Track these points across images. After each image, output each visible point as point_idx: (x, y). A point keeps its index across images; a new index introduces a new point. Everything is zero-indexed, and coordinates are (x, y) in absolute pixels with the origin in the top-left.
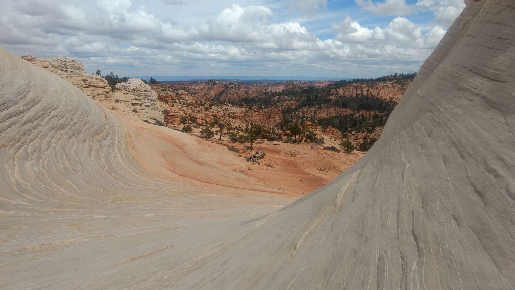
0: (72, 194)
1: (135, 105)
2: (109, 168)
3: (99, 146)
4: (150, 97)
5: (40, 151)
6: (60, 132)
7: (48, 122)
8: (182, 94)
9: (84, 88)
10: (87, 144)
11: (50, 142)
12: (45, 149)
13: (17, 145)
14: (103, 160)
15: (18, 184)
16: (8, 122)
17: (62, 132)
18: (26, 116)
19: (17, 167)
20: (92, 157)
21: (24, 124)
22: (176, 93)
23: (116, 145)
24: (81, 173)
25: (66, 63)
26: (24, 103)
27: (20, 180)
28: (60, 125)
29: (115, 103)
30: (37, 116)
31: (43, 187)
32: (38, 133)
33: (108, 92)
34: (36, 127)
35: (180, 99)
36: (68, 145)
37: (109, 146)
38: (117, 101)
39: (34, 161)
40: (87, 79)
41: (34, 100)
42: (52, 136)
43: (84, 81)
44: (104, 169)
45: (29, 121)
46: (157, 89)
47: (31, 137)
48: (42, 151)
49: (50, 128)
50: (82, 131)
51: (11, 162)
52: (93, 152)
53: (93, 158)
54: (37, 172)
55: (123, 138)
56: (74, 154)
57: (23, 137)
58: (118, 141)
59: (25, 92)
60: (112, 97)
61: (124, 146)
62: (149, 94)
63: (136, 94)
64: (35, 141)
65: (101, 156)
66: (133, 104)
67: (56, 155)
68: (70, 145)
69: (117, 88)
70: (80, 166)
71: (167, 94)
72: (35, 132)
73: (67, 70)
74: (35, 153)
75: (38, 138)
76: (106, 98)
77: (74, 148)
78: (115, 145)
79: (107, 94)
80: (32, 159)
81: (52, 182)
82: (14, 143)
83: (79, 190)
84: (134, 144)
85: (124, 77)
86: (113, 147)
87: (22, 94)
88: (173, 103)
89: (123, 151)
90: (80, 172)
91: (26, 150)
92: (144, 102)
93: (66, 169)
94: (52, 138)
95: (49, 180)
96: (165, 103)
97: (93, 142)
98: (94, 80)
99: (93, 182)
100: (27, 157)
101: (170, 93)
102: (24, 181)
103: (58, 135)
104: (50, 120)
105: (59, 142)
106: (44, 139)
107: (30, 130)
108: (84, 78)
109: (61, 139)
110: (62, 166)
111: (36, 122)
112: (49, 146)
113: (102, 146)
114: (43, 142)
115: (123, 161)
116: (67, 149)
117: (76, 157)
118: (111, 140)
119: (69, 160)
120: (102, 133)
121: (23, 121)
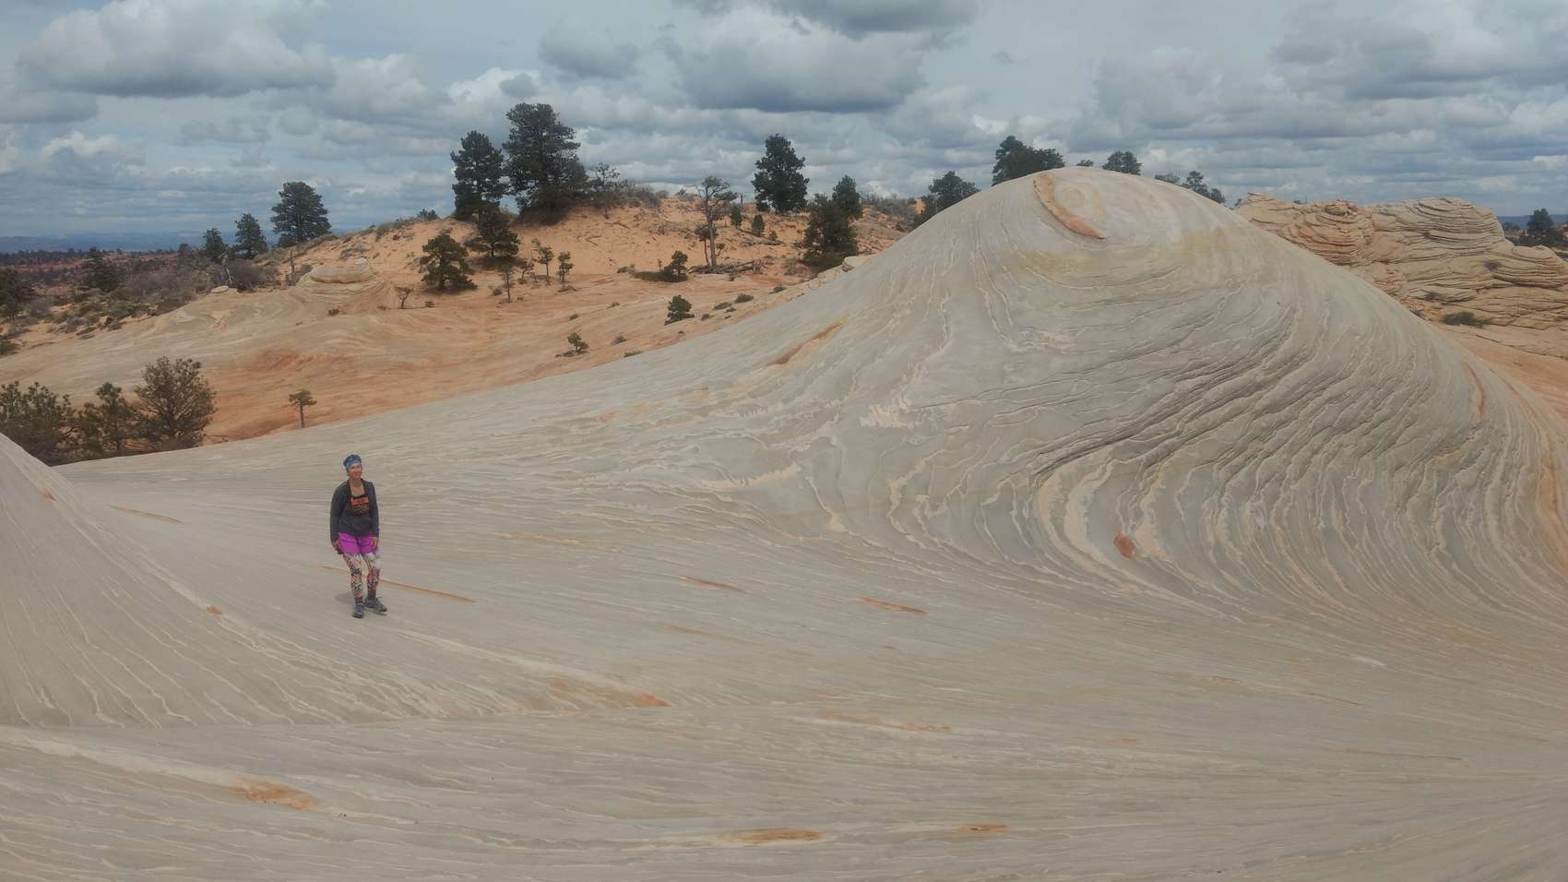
2: (1447, 548)
3: (1435, 486)
5: (1280, 481)
6: (1336, 440)
7: (1314, 412)
10: (1402, 476)
11: (1307, 462)
12: (1293, 477)
13: (1234, 462)
14: (1439, 525)
15: (1218, 546)
16: (1227, 409)
17: (1344, 438)
18: (1268, 396)
19: (1224, 511)
20: (1407, 513)
21: (1258, 415)
23: (1493, 489)
24: (1367, 550)
26: (1268, 365)
27: (1224, 539)
28: (1341, 420)
30: (1293, 396)
32: (1285, 438)
34: (1282, 423)
36: (1350, 474)
37: (1469, 489)
39: (1262, 501)
41: (1293, 356)
42: (1315, 448)
44: (1434, 550)
45: (1272, 408)
47: (1267, 446)
48: (1284, 483)
49: (1314, 428)
50: (1398, 441)
51: (1215, 497)
52: (1414, 499)
53: (1408, 515)
54: (1263, 527)
56: (1360, 499)
57: (1251, 444)
58: (1503, 477)
59: (1276, 337)
61: (1519, 494)
64: (1275, 456)
65: (1435, 514)
67: (1313, 496)
68: (1354, 474)
70: (1366, 531)
72: (1278, 434)
74: (1268, 484)
75: (1282, 449)
77: (1365, 482)
78: (1490, 486)
80: (1258, 497)
81: (1289, 557)
82: (1229, 456)
83: (1344, 589)
86: (1482, 495)
87: (1269, 342)
89: (1512, 506)
90: (1361, 547)
91: (1251, 474)
93: (1329, 533)
94: (1315, 452)
95: (1284, 553)
97: (1422, 474)
99: (1388, 577)
100: (1248, 491)
102: (1231, 545)
103: (1331, 447)
104: (1320, 407)
105: (1330, 465)
106: (1295, 454)
107: (1270, 429)
109: (1337, 457)
110: (1322, 524)
111: (1285, 412)
112: (1302, 472)
113: (1447, 487)
114: (1293, 460)
115: (1502, 538)
116: (1345, 485)
117: (1361, 506)
118: (1480, 473)
119: (1345, 510)
120: (1457, 451)
121: (1258, 406)
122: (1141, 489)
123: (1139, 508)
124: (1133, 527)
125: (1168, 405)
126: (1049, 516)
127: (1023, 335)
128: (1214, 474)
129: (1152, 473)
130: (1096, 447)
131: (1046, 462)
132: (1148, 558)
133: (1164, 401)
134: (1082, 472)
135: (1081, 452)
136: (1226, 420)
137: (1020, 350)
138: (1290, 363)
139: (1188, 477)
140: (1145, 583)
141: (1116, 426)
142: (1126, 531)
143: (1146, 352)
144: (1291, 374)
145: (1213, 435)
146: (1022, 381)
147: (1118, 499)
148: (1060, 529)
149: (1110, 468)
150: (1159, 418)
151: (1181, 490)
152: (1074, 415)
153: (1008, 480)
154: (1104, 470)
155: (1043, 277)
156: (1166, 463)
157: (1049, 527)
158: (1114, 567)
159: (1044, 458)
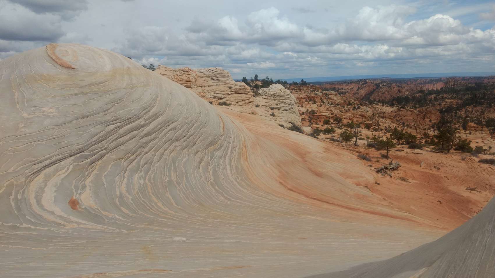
0: (167, 209)
1: (274, 109)
2: (214, 181)
3: (210, 158)
4: (288, 102)
5: (151, 163)
6: (174, 145)
7: (165, 135)
8: (330, 95)
9: (230, 94)
10: (198, 155)
11: (163, 154)
12: (156, 161)
13: (132, 158)
14: (211, 172)
15: (121, 196)
16: (129, 136)
17: (177, 144)
18: (146, 130)
19: (126, 180)
21: (142, 137)
22: (325, 93)
24: (185, 187)
25: (216, 72)
26: (146, 117)
27: (124, 192)
28: (175, 137)
29: (256, 108)
30: (156, 129)
31: (142, 200)
32: (153, 145)
33: (250, 98)
34: (152, 140)
35: (328, 99)
36: (179, 157)
37: (221, 157)
38: (258, 106)
39: (142, 173)
40: (233, 87)
41: (156, 114)
42: (166, 148)
43: (230, 88)
44: (210, 182)
45: (148, 134)
46: (307, 90)
47: (146, 149)
48: (152, 164)
49: (165, 140)
50: (197, 143)
51: (122, 174)
52: (203, 164)
53: (201, 170)
54: (142, 184)
55: (237, 149)
56: (183, 166)
57: (139, 150)
58: (231, 152)
59: (149, 107)
60: (253, 102)
61: (236, 157)
62: (287, 99)
63: (275, 98)
64: (149, 153)
65: (210, 168)
66: (272, 109)
67: (164, 168)
68: (181, 157)
69: (260, 94)
70: (185, 179)
71: (316, 94)
72: (150, 145)
73: (216, 78)
74: (146, 165)
75: (152, 150)
76: (248, 103)
77: (185, 160)
78: (227, 155)
79: (250, 100)
80: (141, 171)
81: (152, 196)
82: (129, 156)
83: (175, 205)
84: (248, 155)
85: (278, 80)
86: (225, 159)
87: (147, 109)
88: (321, 103)
89: (234, 161)
90: (183, 186)
91: (139, 163)
92: (282, 106)
93: (170, 182)
94: (165, 150)
95: (151, 194)
96: (314, 103)
97: (205, 154)
98: (238, 87)
99: (192, 196)
100: (137, 169)
101: (319, 94)
102: (127, 194)
103: (171, 147)
104: (167, 133)
105: (172, 154)
106: (158, 151)
107: (146, 143)
108: (230, 85)
109: (174, 151)
110: (167, 179)
111: (153, 135)
112: (160, 158)
113: (214, 158)
114: (156, 154)
115: (232, 173)
116: (177, 161)
117: (183, 169)
118: (224, 151)
119: (176, 172)
120: (217, 144)
121: (142, 134)
122: (86, 175)
123: (85, 184)
124: (80, 194)
125: (102, 137)
126: (34, 195)
127: (31, 110)
128: (122, 164)
129: (93, 167)
130: (65, 158)
131: (36, 169)
132: (85, 208)
133: (100, 135)
134: (57, 171)
135: (56, 161)
136: (128, 140)
137: (29, 117)
138: (155, 116)
139: (110, 166)
140: (80, 221)
141: (75, 148)
142: (76, 196)
143: (93, 115)
144: (156, 121)
145: (122, 147)
146: (27, 131)
147: (74, 181)
148: (39, 202)
149: (71, 167)
150: (97, 142)
151: (106, 173)
152: (54, 144)
153: (12, 180)
154: (68, 169)
155: (45, 85)
156: (100, 162)
157: (33, 201)
158: (65, 216)
159: (36, 166)
